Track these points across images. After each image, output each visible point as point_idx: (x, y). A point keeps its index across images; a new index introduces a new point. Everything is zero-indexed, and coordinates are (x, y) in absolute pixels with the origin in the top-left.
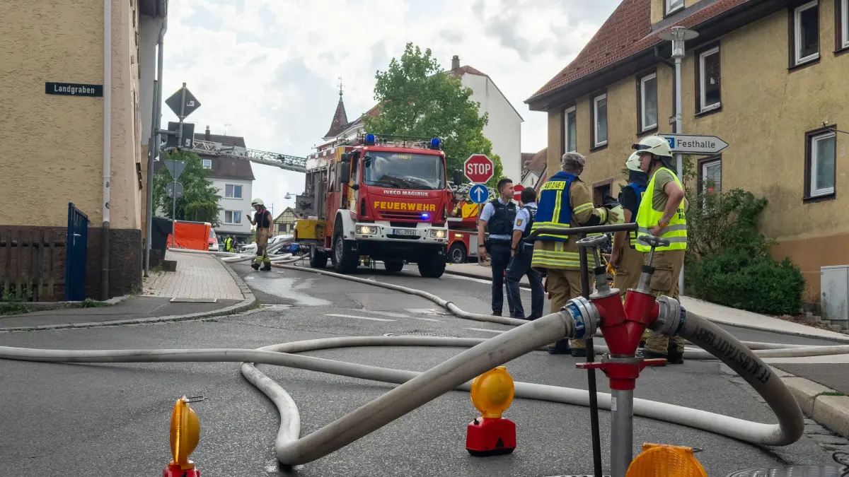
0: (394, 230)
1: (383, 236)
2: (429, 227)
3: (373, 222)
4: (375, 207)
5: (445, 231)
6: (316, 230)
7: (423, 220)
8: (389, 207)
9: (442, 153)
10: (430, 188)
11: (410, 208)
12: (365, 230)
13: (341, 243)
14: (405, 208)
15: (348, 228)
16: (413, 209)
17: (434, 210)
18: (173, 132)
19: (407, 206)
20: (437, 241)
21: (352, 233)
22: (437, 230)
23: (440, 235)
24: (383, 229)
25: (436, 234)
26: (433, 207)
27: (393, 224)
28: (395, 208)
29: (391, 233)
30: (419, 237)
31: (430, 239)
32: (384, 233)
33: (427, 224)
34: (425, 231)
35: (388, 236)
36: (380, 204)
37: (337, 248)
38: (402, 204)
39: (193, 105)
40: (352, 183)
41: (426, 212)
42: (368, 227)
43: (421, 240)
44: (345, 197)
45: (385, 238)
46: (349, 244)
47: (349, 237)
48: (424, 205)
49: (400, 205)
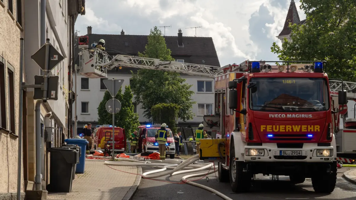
0: (281, 151)
1: (270, 158)
2: (314, 147)
3: (261, 145)
4: (262, 130)
5: (331, 150)
6: (219, 148)
7: (310, 141)
8: (275, 130)
9: (326, 75)
10: (314, 110)
11: (295, 130)
12: (254, 153)
13: (235, 163)
14: (291, 130)
15: (239, 150)
16: (298, 130)
17: (319, 130)
18: (39, 86)
19: (292, 129)
20: (323, 160)
21: (243, 155)
22: (323, 150)
23: (326, 153)
24: (270, 150)
25: (322, 153)
26: (317, 128)
27: (279, 146)
28: (281, 130)
29: (278, 154)
30: (305, 157)
31: (316, 159)
32: (272, 154)
33: (312, 144)
34: (311, 151)
35: (276, 157)
36: (266, 128)
37: (233, 168)
38: (287, 126)
39: (57, 59)
40: (242, 108)
41: (311, 133)
42: (256, 149)
43: (307, 160)
44: (238, 120)
45: (273, 159)
46: (241, 165)
47: (240, 160)
48: (309, 126)
49: (285, 128)
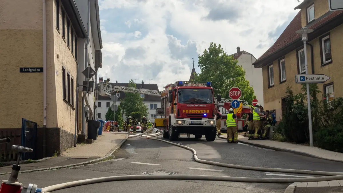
0: (192, 122)
1: (187, 124)
2: (207, 120)
3: (183, 119)
4: (184, 112)
5: (214, 121)
6: (164, 123)
7: (205, 117)
8: (189, 112)
9: (212, 88)
10: (207, 103)
11: (198, 112)
12: (180, 122)
13: (171, 128)
14: (196, 112)
15: (173, 121)
17: (209, 112)
18: (85, 85)
19: (197, 111)
20: (211, 126)
21: (175, 124)
22: (211, 121)
23: (212, 122)
24: (187, 121)
25: (210, 123)
26: (208, 111)
27: (191, 119)
28: (192, 112)
29: (191, 123)
30: (203, 124)
31: (207, 125)
32: (188, 123)
33: (206, 118)
34: (205, 121)
35: (190, 124)
37: (170, 130)
38: (195, 110)
39: (93, 73)
40: (175, 102)
41: (205, 113)
42: (181, 121)
43: (204, 125)
44: (172, 109)
45: (188, 125)
46: (174, 128)
47: (174, 126)
48: (204, 110)
49: (194, 111)
